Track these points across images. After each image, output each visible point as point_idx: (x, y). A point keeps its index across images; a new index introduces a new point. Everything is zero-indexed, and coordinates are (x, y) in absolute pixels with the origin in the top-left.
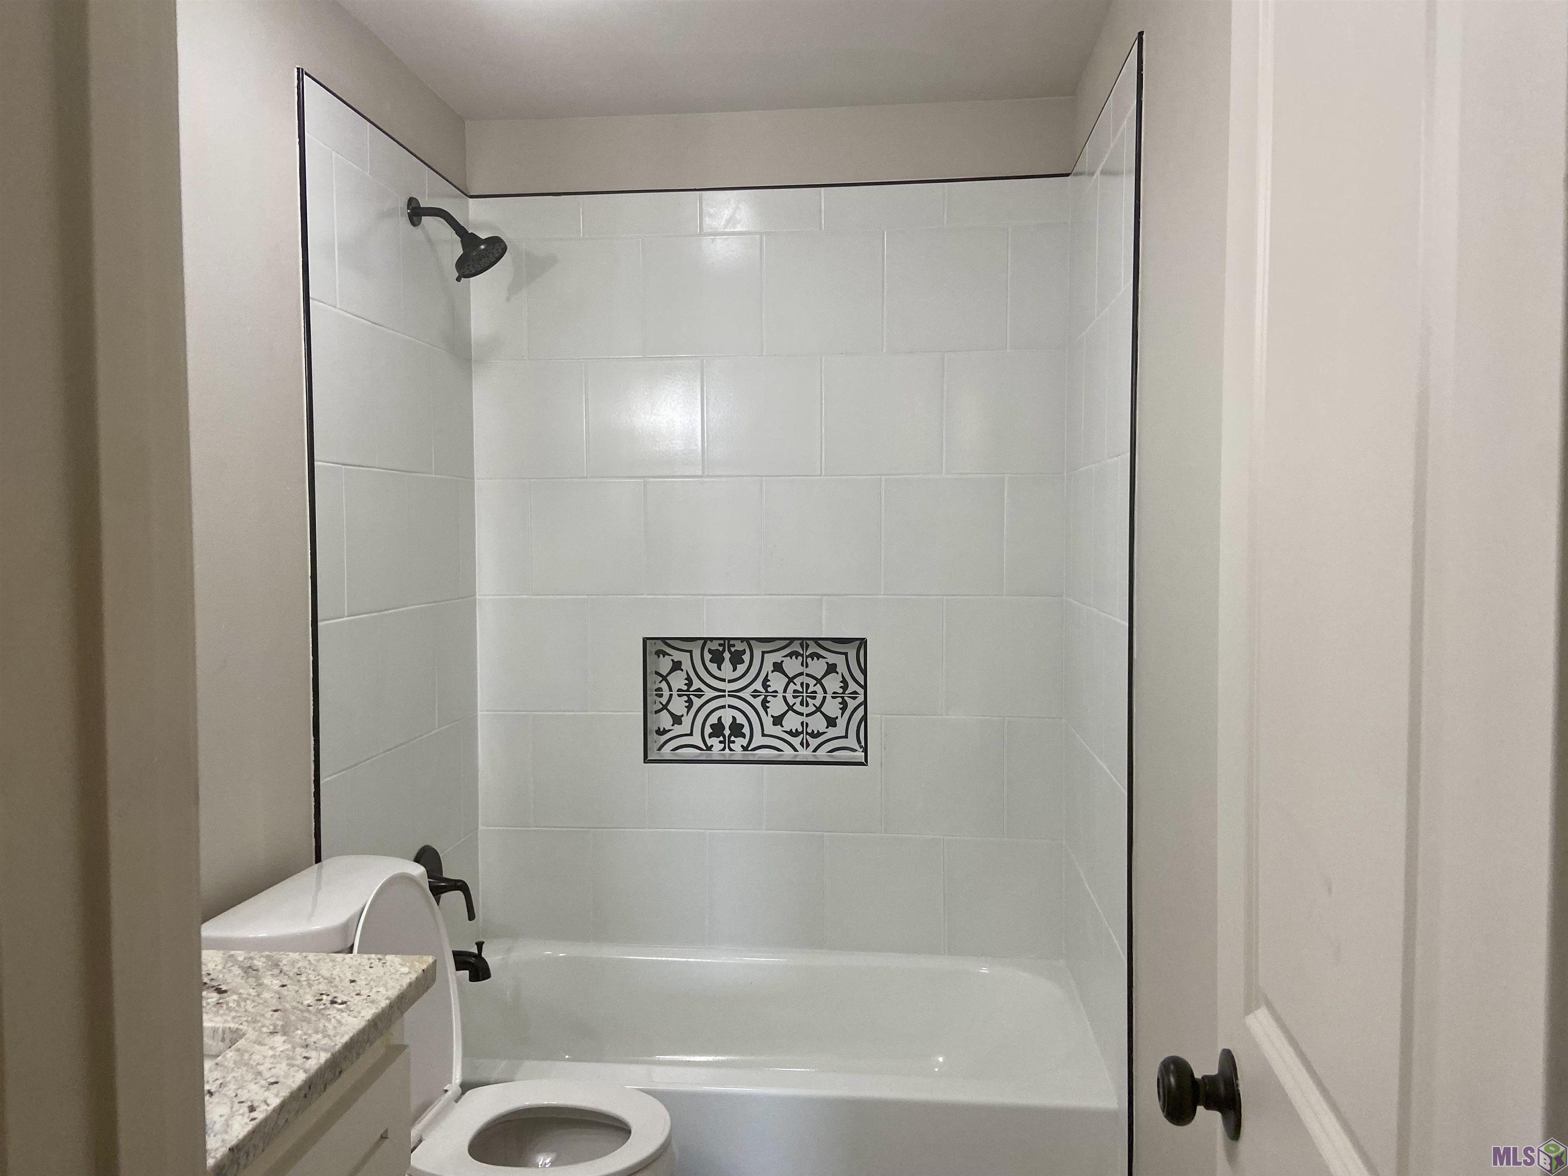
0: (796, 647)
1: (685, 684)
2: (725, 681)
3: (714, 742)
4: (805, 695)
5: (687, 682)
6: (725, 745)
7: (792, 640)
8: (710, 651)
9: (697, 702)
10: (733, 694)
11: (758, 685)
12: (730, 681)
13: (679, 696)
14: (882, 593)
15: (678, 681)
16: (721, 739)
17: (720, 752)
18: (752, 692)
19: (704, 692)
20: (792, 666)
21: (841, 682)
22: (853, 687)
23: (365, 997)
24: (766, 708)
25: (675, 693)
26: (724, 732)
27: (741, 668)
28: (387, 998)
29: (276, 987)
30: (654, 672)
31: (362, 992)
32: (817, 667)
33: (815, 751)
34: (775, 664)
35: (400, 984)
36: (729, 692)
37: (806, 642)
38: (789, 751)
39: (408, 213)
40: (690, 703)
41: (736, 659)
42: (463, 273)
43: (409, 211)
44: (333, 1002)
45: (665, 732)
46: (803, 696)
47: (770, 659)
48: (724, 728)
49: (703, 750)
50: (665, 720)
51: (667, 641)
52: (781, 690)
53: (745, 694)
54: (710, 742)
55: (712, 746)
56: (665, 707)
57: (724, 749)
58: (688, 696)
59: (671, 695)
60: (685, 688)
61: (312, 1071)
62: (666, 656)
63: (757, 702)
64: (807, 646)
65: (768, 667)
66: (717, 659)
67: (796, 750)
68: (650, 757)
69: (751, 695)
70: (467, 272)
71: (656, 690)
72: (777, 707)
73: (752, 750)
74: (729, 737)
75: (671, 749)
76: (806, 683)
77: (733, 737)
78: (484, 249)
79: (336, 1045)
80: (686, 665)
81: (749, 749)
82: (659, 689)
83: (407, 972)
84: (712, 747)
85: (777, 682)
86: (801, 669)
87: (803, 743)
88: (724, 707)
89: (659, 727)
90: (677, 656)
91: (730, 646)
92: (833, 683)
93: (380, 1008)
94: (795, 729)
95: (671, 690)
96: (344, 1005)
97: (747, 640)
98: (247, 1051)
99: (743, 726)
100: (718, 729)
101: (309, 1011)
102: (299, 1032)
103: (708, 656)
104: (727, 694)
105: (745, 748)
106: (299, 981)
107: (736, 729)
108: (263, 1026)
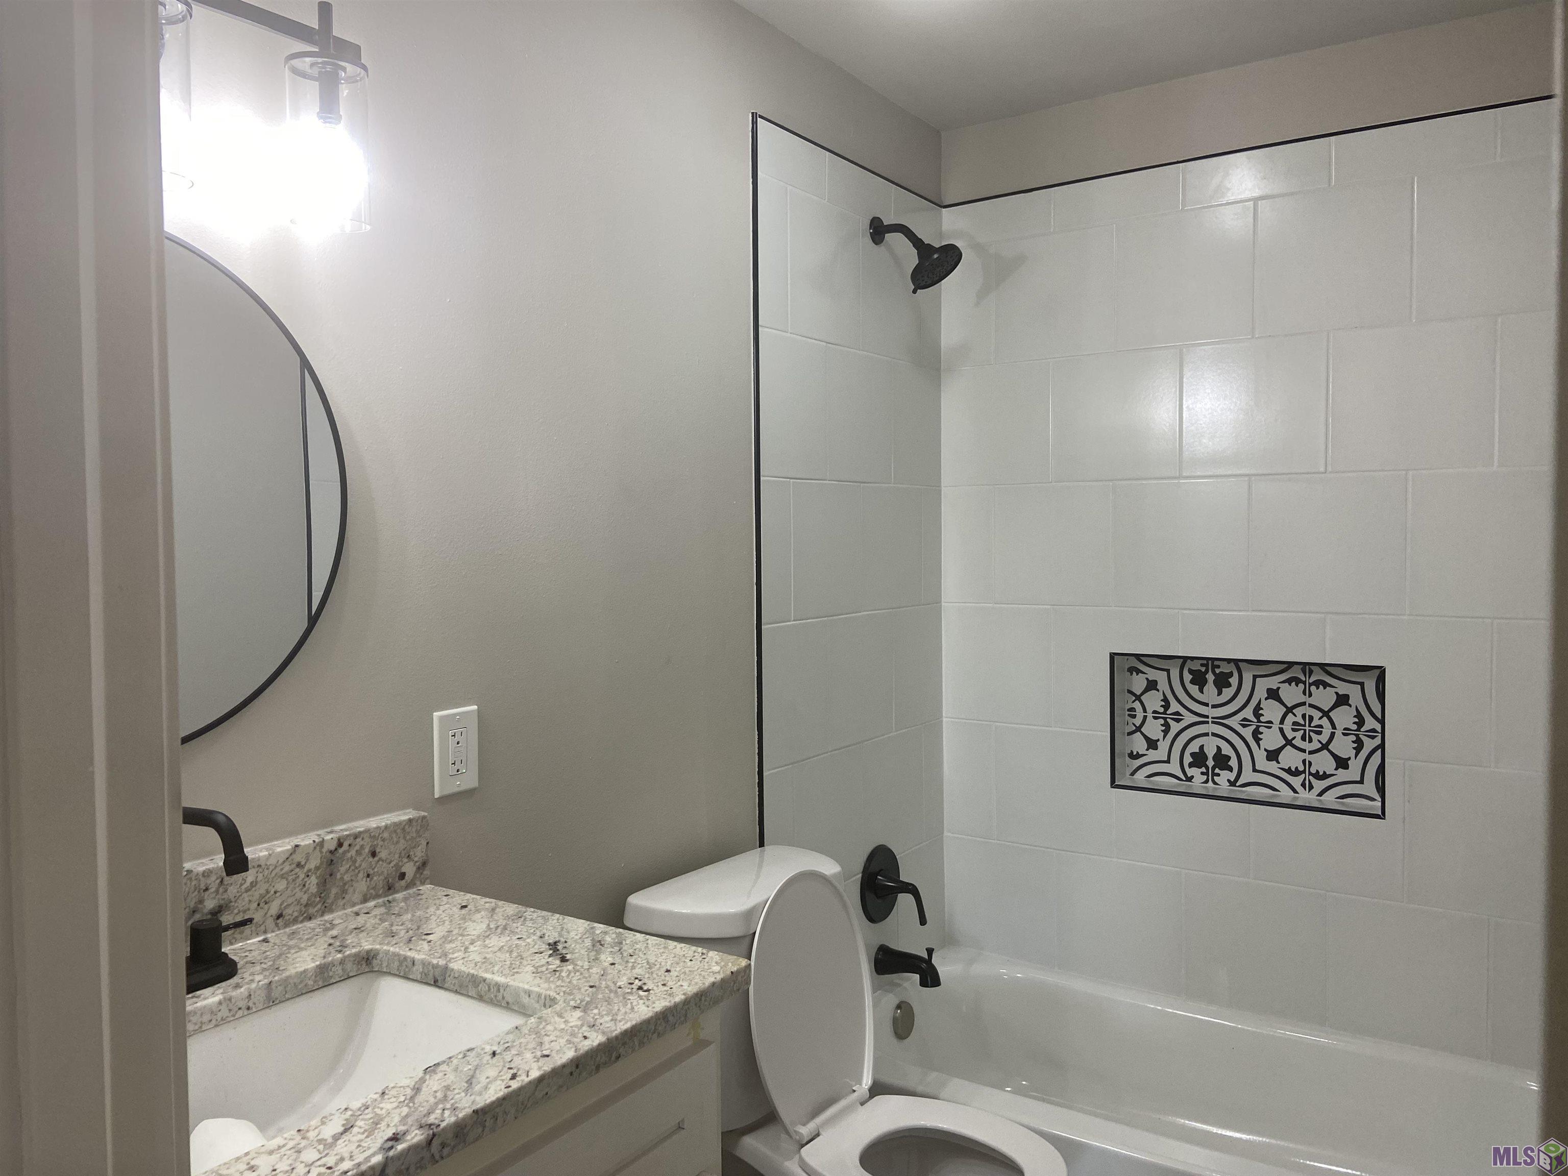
0: (1296, 672)
1: (1162, 706)
2: (1208, 706)
3: (1194, 772)
4: (1307, 728)
5: (1164, 704)
6: (1208, 776)
7: (1290, 665)
8: (1191, 671)
9: (1175, 727)
10: (1218, 721)
11: (1248, 713)
12: (1214, 706)
13: (1155, 718)
14: (1408, 612)
15: (1153, 701)
16: (1204, 770)
17: (1201, 784)
18: (1240, 721)
19: (1183, 716)
20: (1292, 694)
21: (1355, 717)
22: (1370, 723)
23: (668, 989)
24: (1258, 740)
25: (1150, 715)
26: (1207, 763)
27: (1228, 693)
28: (684, 994)
29: (607, 964)
30: (1126, 691)
31: (669, 983)
32: (1324, 697)
33: (1320, 794)
34: (1269, 691)
35: (704, 982)
36: (1212, 718)
37: (1309, 668)
38: (1285, 794)
39: (870, 233)
40: (1167, 729)
41: (1222, 682)
42: (919, 284)
43: (871, 231)
44: (640, 988)
45: (1138, 756)
46: (1305, 730)
47: (1263, 685)
48: (1206, 758)
49: (1182, 780)
50: (1139, 744)
51: (1142, 658)
52: (1276, 720)
53: (1234, 722)
54: (1190, 772)
55: (1193, 777)
56: (1138, 729)
57: (1207, 782)
58: (1165, 719)
59: (1145, 717)
60: (1162, 710)
61: (581, 1052)
62: (1140, 674)
63: (1247, 733)
64: (1311, 672)
65: (1261, 693)
66: (1199, 680)
67: (1295, 791)
68: (1119, 781)
69: (1240, 724)
70: (923, 284)
71: (1128, 710)
72: (1271, 739)
73: (1240, 786)
74: (1214, 768)
75: (1145, 776)
76: (1309, 715)
77: (1217, 769)
78: (937, 258)
79: (616, 1030)
80: (1163, 685)
81: (1237, 785)
82: (1132, 709)
83: (717, 971)
84: (1192, 779)
85: (1272, 711)
86: (1302, 699)
87: (1305, 784)
88: (1207, 734)
89: (1132, 751)
90: (1153, 674)
91: (1214, 667)
92: (1344, 717)
93: (673, 1002)
94: (1295, 767)
95: (1145, 711)
96: (646, 993)
97: (1236, 662)
98: (546, 1021)
99: (1230, 758)
100: (1199, 759)
101: (616, 992)
102: (596, 1011)
103: (1188, 677)
104: (1210, 720)
105: (1232, 783)
106: (627, 962)
107: (1222, 761)
108: (573, 999)
